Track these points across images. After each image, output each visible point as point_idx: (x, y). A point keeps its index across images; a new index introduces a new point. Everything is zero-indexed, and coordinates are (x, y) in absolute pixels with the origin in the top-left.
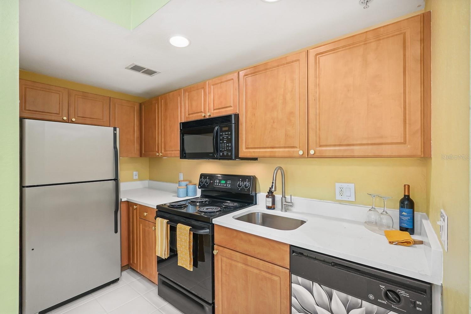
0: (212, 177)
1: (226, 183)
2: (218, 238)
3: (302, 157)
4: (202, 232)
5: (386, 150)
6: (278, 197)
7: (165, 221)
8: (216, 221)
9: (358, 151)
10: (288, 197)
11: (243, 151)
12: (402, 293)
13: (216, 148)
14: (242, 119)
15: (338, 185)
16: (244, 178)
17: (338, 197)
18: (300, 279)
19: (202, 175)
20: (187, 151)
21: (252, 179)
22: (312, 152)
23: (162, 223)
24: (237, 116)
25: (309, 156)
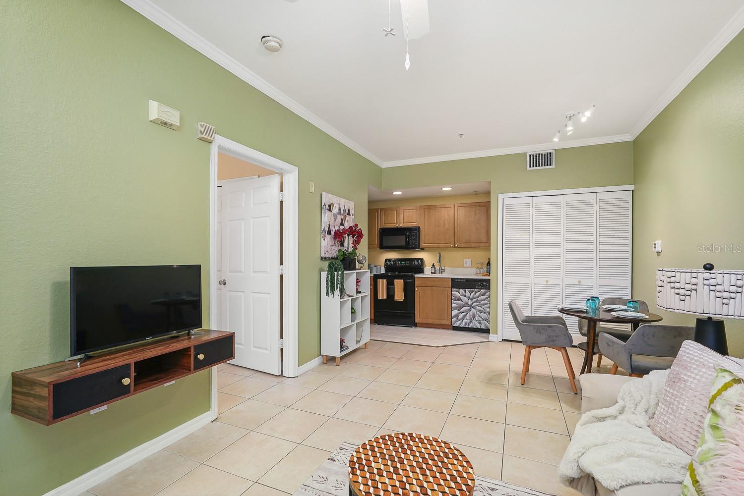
0: (389, 260)
1: (406, 263)
2: (417, 283)
3: (452, 247)
4: (408, 281)
5: (482, 245)
6: (437, 268)
7: (385, 280)
8: (415, 276)
9: (473, 245)
10: (443, 268)
11: (423, 245)
12: (484, 283)
13: (407, 243)
14: (422, 229)
15: (465, 260)
16: (417, 260)
17: (465, 265)
18: (455, 289)
19: (386, 260)
20: (384, 245)
21: (422, 260)
22: (456, 245)
23: (383, 282)
24: (419, 228)
25: (454, 247)
